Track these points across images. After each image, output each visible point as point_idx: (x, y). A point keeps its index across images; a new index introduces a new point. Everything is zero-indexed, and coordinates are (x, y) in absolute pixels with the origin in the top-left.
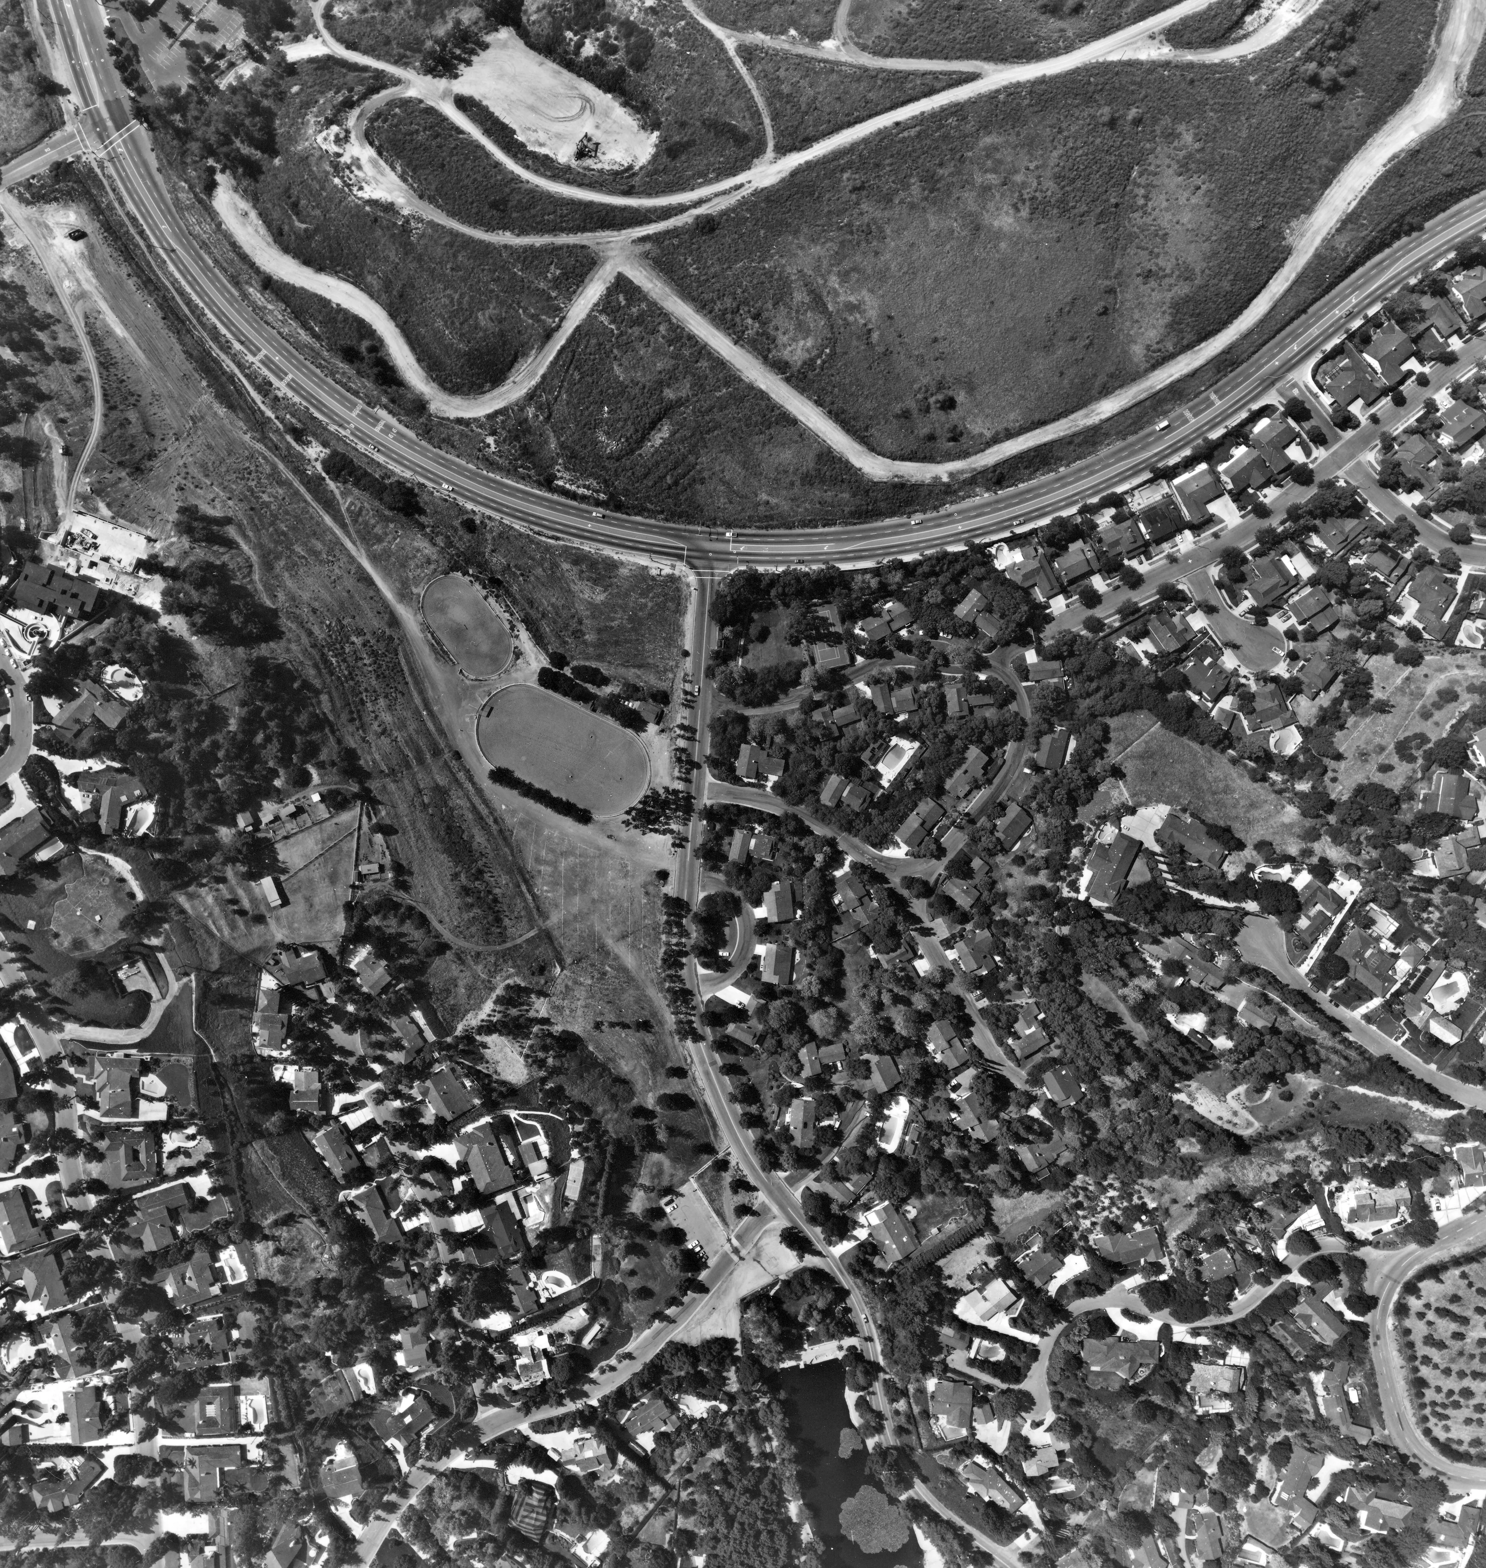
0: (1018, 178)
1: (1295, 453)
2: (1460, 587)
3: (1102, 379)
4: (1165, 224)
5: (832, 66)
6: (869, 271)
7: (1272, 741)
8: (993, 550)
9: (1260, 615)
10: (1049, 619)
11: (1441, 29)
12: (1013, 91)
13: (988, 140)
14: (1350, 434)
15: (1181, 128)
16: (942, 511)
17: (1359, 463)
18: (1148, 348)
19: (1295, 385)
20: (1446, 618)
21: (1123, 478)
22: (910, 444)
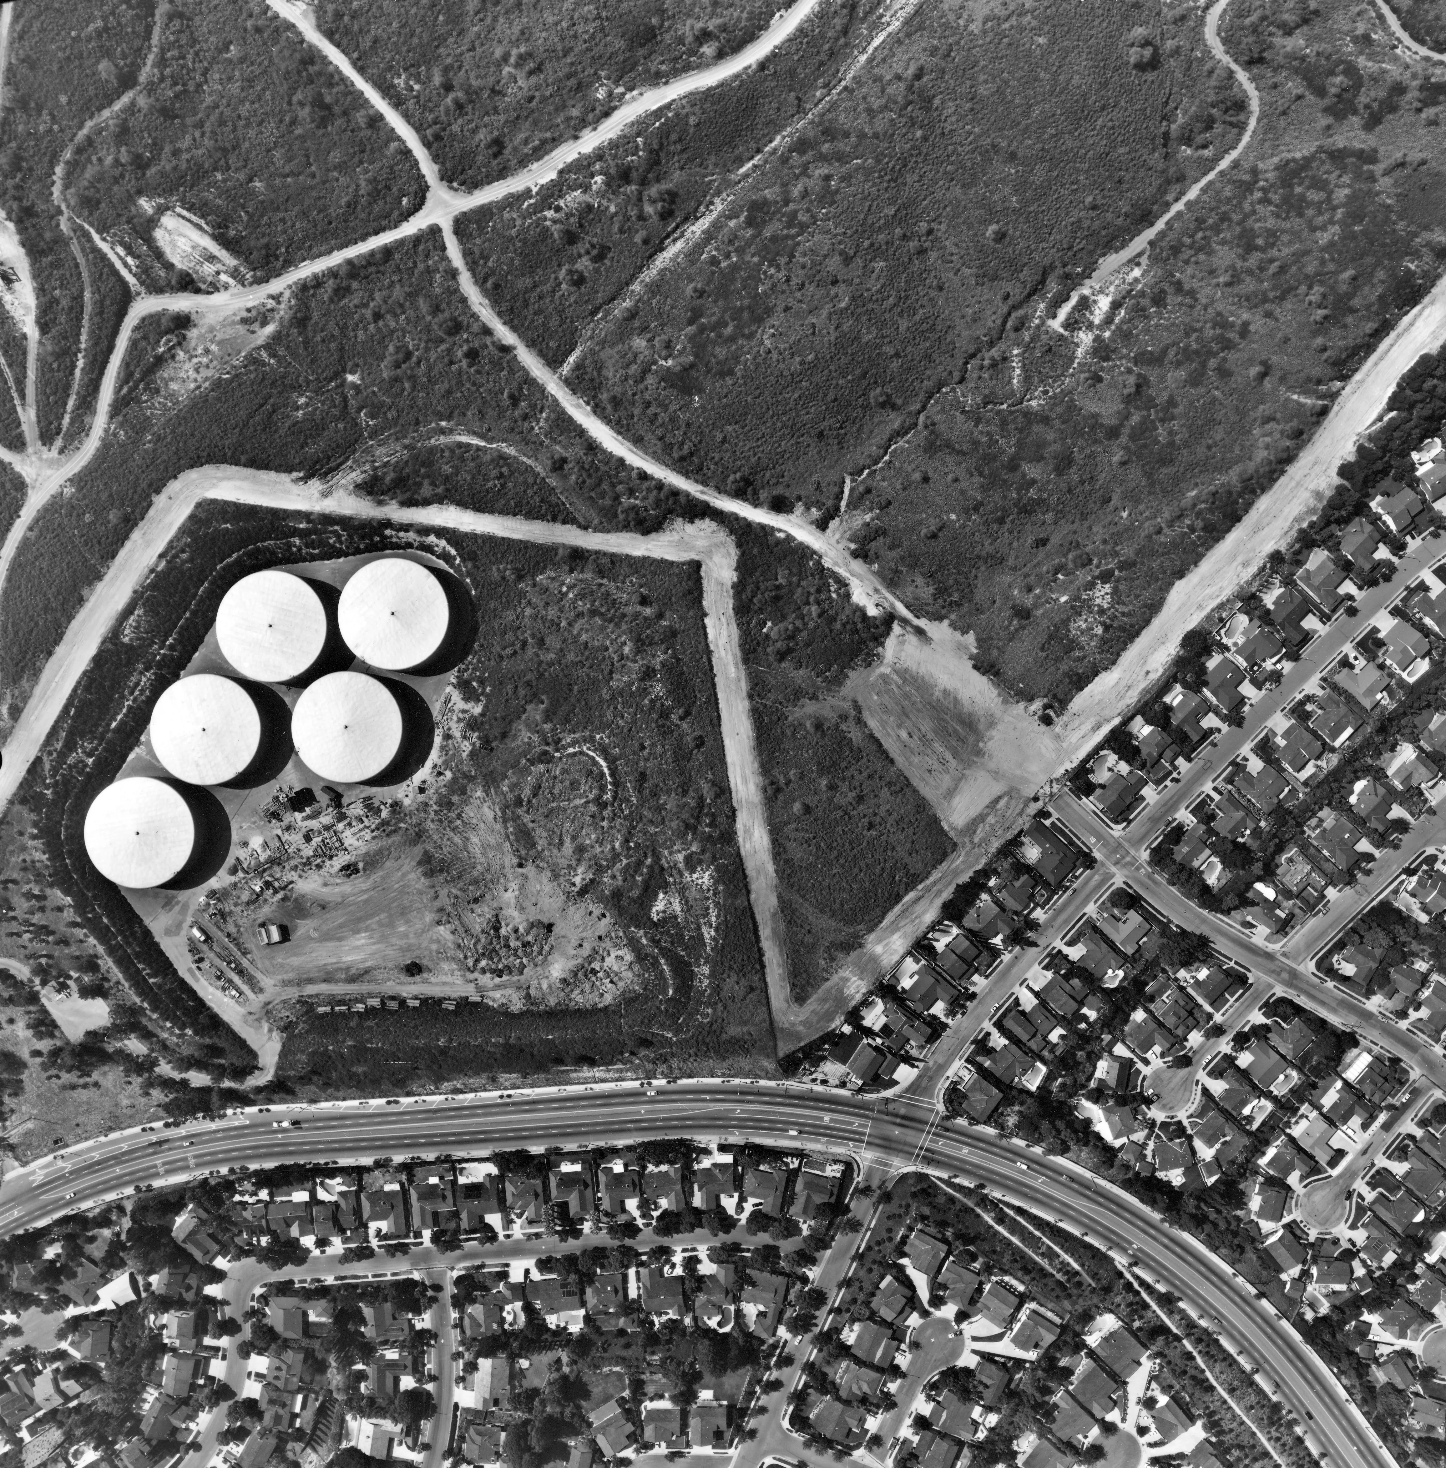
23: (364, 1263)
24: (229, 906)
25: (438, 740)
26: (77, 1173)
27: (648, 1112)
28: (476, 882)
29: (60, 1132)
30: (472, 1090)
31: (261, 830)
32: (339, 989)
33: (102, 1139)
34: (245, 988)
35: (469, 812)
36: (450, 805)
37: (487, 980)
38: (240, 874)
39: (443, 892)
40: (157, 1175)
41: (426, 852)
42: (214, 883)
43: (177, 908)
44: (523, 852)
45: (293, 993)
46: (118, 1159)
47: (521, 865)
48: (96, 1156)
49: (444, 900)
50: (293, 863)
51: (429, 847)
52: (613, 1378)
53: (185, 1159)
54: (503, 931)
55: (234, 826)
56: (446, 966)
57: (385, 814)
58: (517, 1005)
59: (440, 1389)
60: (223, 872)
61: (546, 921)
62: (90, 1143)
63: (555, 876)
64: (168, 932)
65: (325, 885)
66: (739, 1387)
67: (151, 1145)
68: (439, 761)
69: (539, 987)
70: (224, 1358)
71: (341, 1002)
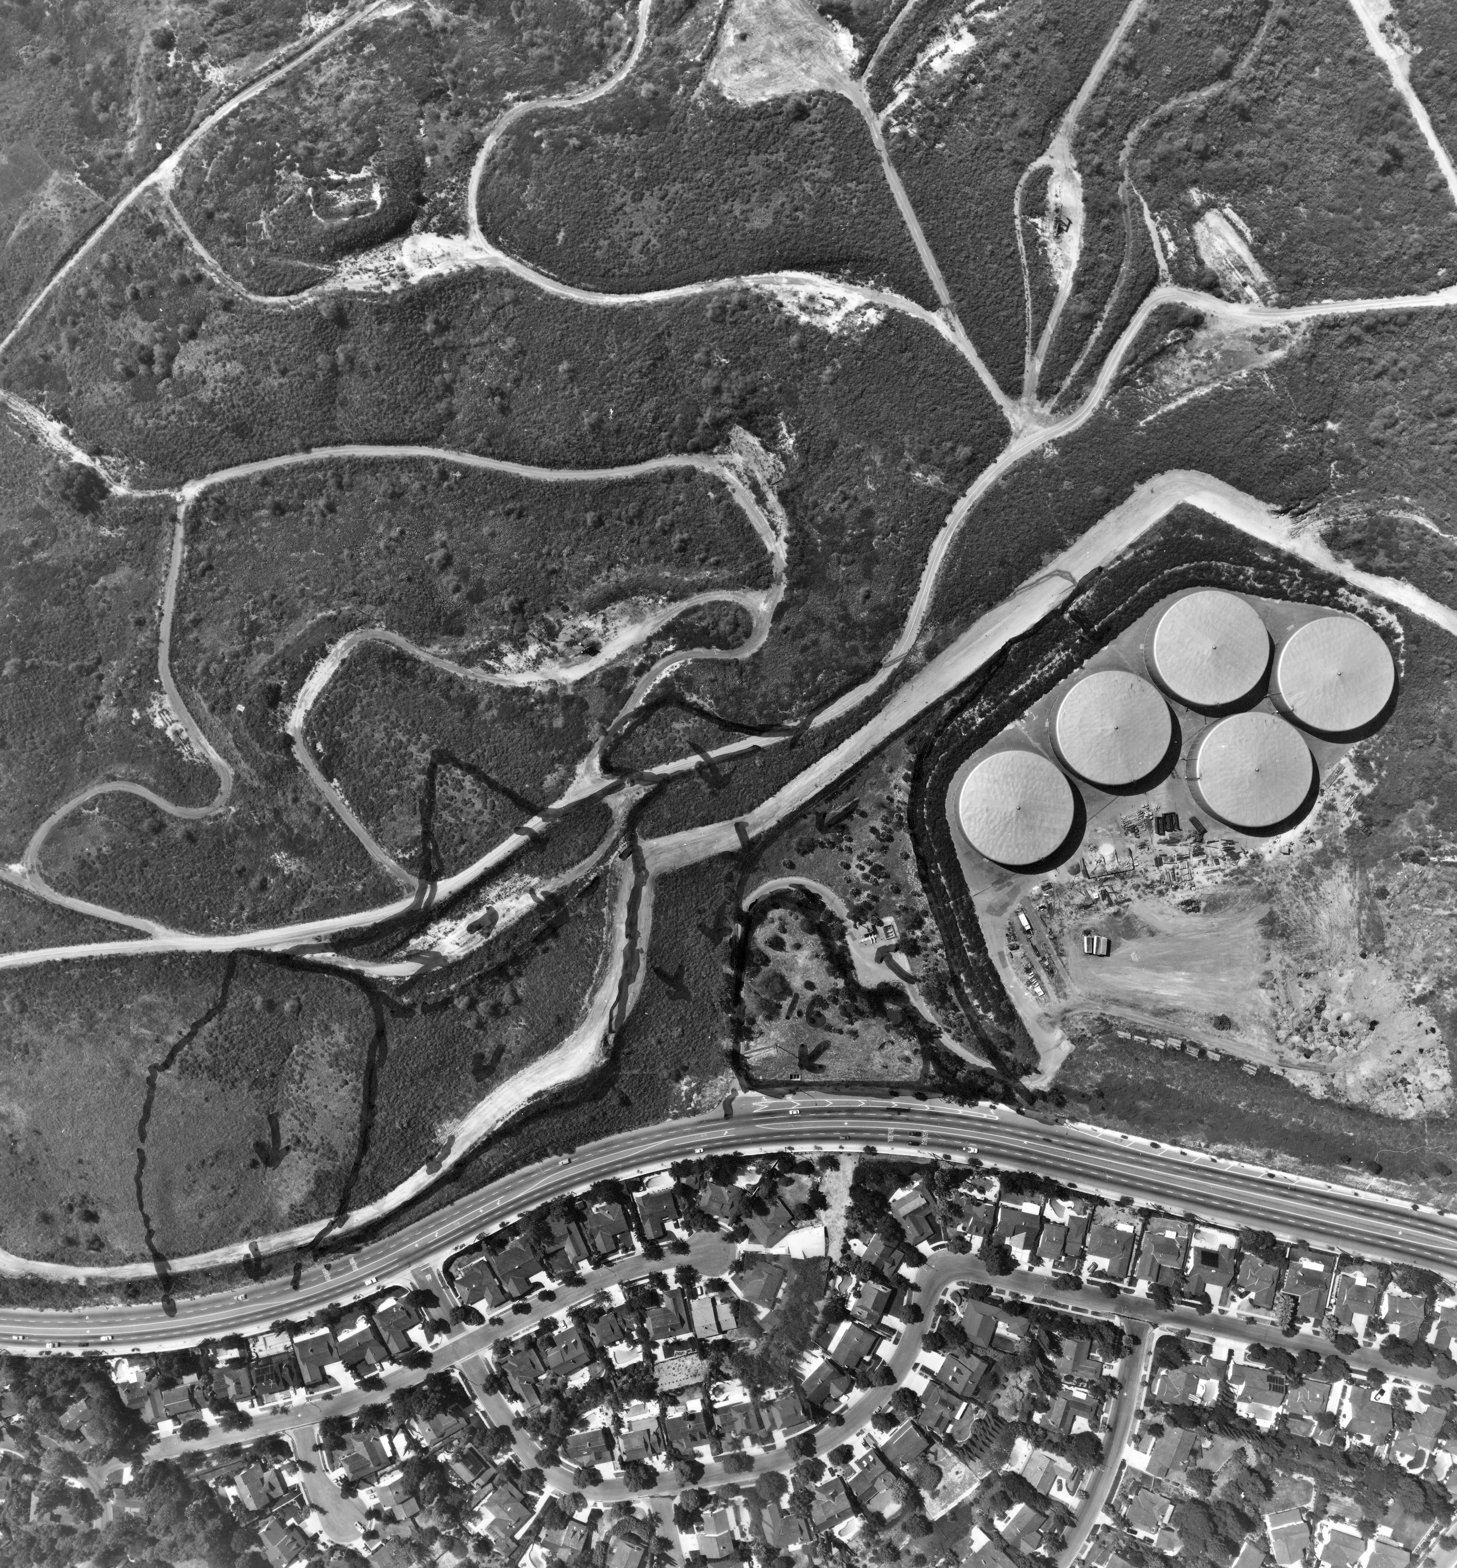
0: (170, 1040)
1: (417, 1334)
2: (539, 1507)
3: (246, 1223)
4: (314, 1103)
5: (14, 891)
6: (23, 1086)
8: (113, 1363)
9: (349, 1488)
10: (155, 1440)
11: (595, 991)
12: (178, 957)
13: (146, 998)
14: (472, 1328)
15: (335, 1027)
16: (76, 1311)
17: (476, 1359)
18: (292, 1207)
19: (429, 1271)
20: (518, 1536)
21: (253, 1319)
22: (48, 1246)
23: (1069, 1294)
24: (1058, 903)
25: (1317, 808)
26: (803, 1114)
27: (1405, 1234)
28: (1312, 957)
29: (798, 1068)
30: (1240, 1160)
31: (1114, 839)
32: (1143, 1020)
34: (1050, 988)
35: (1327, 887)
36: (1311, 873)
37: (1293, 1057)
38: (1081, 876)
39: (1276, 957)
40: (884, 1141)
41: (1271, 913)
42: (1051, 876)
43: (1007, 889)
44: (1369, 943)
45: (1096, 1010)
46: (850, 1112)
47: (1363, 956)
48: (829, 1103)
49: (1275, 966)
50: (1136, 881)
51: (1276, 908)
52: (1300, 1487)
53: (919, 1134)
54: (1325, 1014)
55: (1089, 827)
56: (1255, 1030)
57: (1243, 862)
58: (1318, 1091)
59: (1111, 1439)
60: (1064, 869)
61: (1372, 1017)
63: (1397, 976)
64: (991, 910)
65: (1161, 912)
66: (1420, 1534)
67: (889, 1110)
68: (1314, 829)
69: (1344, 1080)
70: (896, 1342)
71: (1141, 1033)
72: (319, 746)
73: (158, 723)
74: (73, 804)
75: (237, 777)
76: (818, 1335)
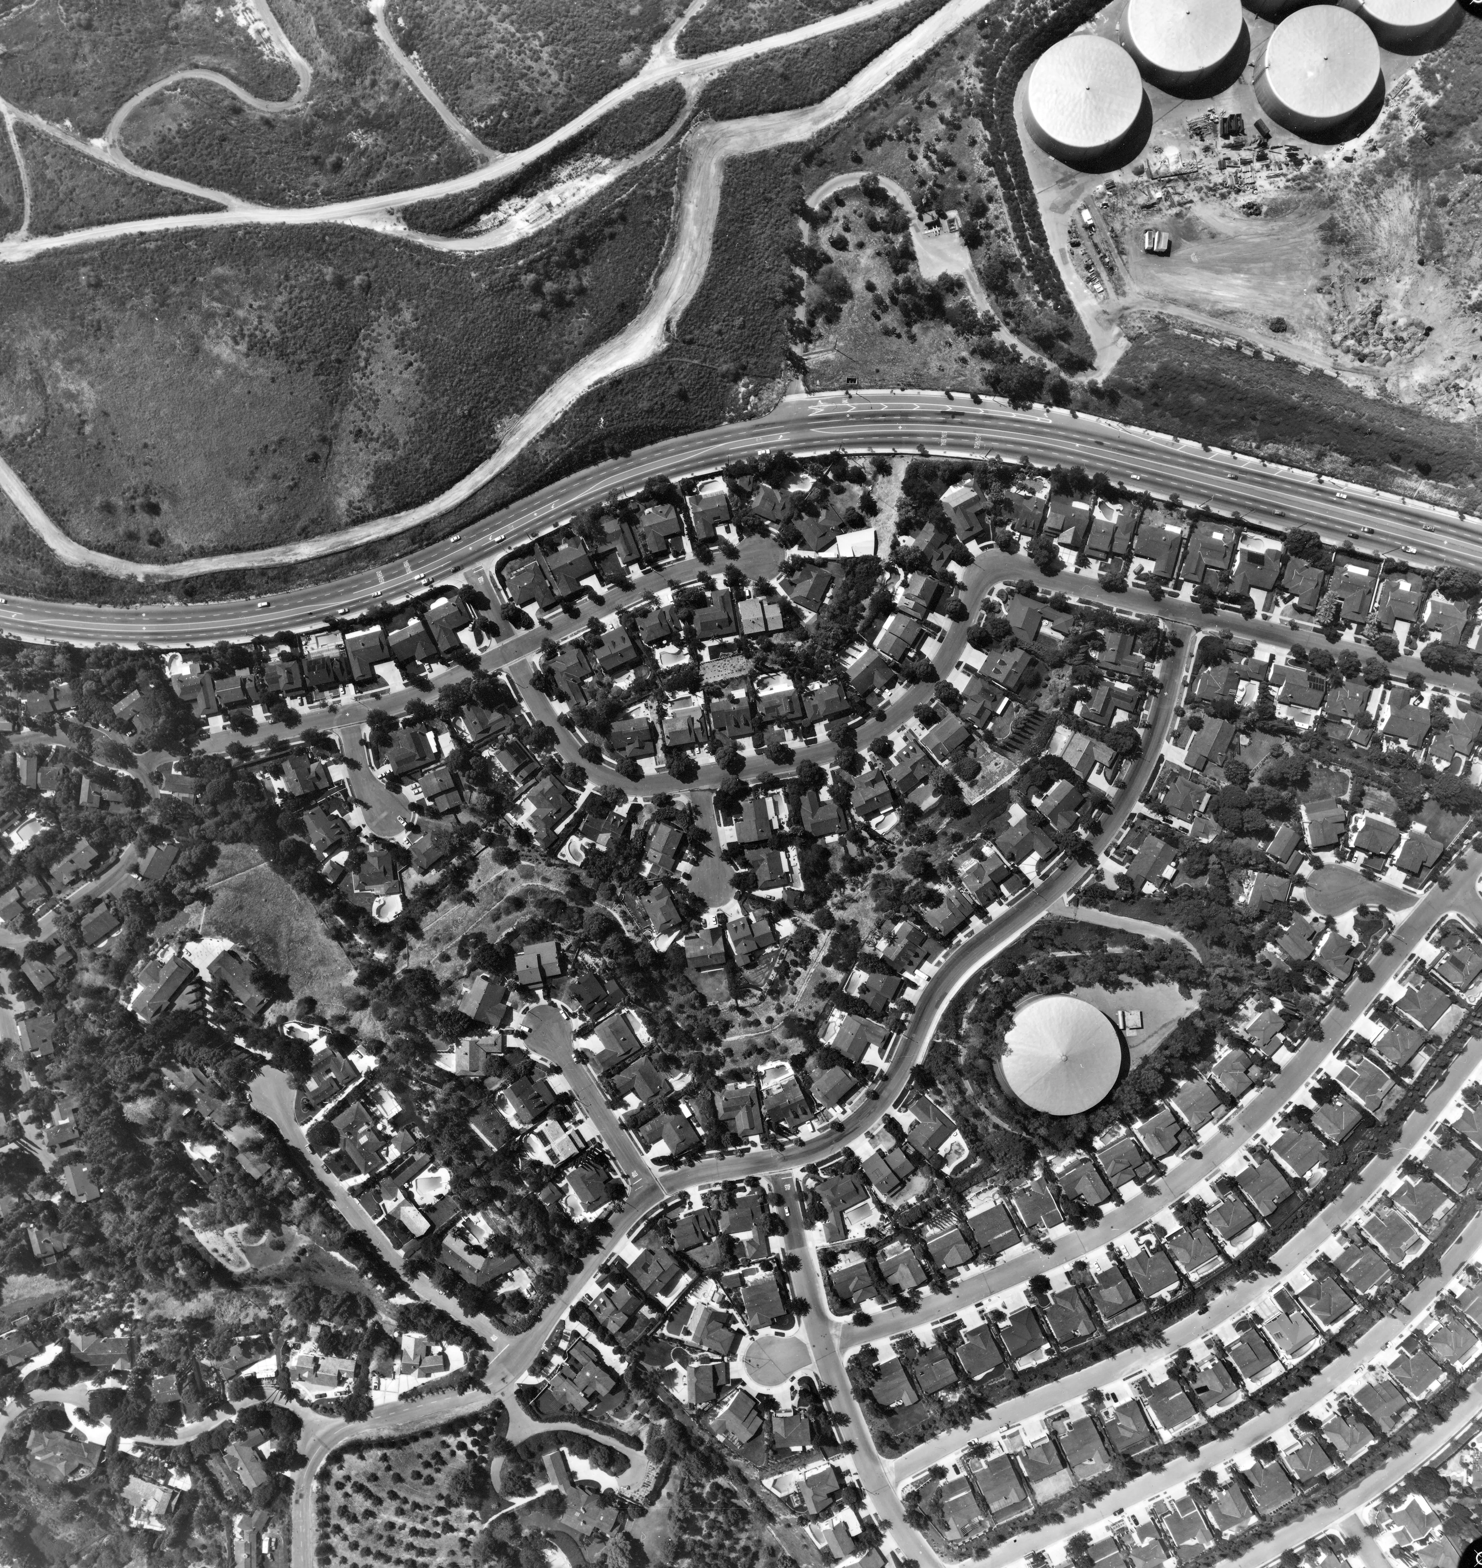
0: (241, 313)
1: (466, 637)
2: (580, 803)
3: (302, 522)
4: (378, 390)
5: (95, 165)
6: (93, 365)
7: (376, 905)
8: (167, 658)
9: (395, 782)
10: (205, 736)
11: (661, 272)
12: (252, 230)
13: (219, 270)
14: (522, 632)
15: (403, 304)
16: (133, 609)
17: (524, 662)
18: (350, 503)
19: (481, 573)
20: (559, 830)
21: (307, 620)
22: (109, 538)
23: (1114, 595)
24: (1121, 203)
25: (1382, 117)
26: (859, 418)
27: (1450, 544)
28: (1371, 263)
29: (856, 373)
30: (1290, 464)
31: (1179, 141)
32: (1199, 319)
33: (898, 392)
34: (1109, 286)
35: (1389, 195)
36: (1372, 182)
37: (1347, 360)
38: (1145, 177)
39: (1335, 262)
40: (936, 445)
41: (1332, 219)
42: (1115, 176)
43: (1071, 188)
44: (1428, 252)
45: (1155, 308)
46: (905, 416)
47: (1421, 263)
48: (885, 407)
49: (1333, 271)
50: (1199, 183)
51: (1337, 215)
52: (1337, 778)
53: (973, 438)
54: (1381, 319)
55: (1155, 130)
56: (1311, 334)
57: (1305, 168)
58: (1371, 392)
59: (1150, 736)
60: (1128, 169)
61: (1427, 324)
62: (886, 392)
63: (1454, 282)
64: (1054, 208)
65: (1223, 215)
66: (1453, 832)
67: (944, 413)
68: (1377, 138)
69: (1397, 385)
70: (940, 640)
71: (1196, 332)
72: (401, 22)
73: (241, 21)
74: (156, 88)
75: (316, 75)
76: (863, 630)
